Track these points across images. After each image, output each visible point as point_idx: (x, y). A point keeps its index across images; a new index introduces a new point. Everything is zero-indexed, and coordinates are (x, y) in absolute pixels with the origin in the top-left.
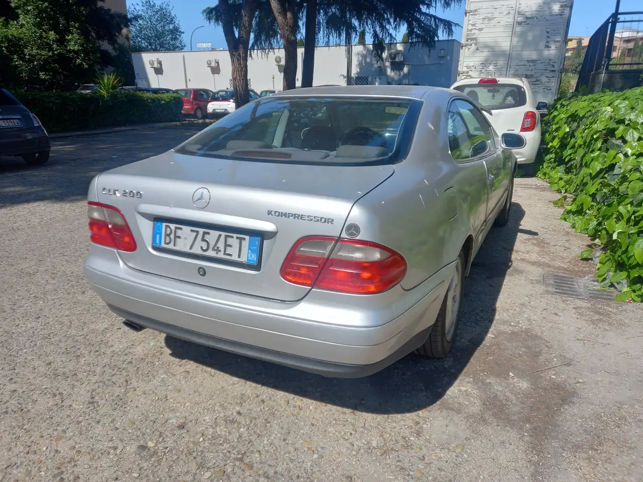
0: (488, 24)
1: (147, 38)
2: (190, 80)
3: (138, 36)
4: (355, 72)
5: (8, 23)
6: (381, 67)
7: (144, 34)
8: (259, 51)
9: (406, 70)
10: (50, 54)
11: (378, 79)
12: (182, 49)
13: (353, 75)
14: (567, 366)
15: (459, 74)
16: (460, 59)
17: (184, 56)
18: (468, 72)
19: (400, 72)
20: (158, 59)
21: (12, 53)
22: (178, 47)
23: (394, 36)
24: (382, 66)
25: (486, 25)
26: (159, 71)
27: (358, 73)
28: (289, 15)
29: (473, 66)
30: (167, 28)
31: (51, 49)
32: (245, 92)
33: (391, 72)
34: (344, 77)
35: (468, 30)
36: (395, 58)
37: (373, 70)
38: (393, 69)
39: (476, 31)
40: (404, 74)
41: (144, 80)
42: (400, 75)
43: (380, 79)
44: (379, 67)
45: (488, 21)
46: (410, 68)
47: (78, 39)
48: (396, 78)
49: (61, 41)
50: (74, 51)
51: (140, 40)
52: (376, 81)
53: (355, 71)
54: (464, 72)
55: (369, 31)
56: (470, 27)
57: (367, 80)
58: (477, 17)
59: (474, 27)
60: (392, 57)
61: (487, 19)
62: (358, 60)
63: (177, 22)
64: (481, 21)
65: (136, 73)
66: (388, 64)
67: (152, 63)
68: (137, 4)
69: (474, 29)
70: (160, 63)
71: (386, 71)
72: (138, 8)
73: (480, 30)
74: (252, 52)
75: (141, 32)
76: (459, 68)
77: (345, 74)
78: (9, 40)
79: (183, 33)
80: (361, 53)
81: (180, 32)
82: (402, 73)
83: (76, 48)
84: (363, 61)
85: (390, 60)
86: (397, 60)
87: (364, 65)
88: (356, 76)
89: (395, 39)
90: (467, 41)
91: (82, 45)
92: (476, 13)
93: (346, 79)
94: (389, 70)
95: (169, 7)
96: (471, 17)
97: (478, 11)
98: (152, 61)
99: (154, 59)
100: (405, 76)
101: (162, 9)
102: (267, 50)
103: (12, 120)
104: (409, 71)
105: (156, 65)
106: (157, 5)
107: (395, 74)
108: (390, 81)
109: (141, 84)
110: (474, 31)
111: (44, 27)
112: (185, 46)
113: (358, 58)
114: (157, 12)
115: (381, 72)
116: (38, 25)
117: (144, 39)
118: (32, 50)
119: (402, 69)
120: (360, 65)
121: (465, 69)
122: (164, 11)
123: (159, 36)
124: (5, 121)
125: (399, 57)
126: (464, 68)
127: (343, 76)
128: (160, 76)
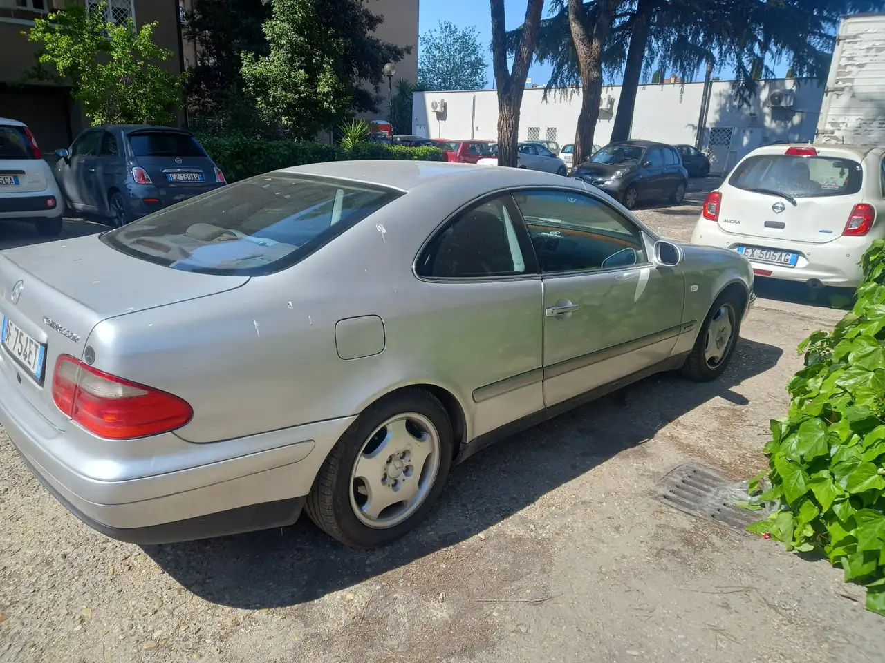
0: (876, 58)
1: (441, 74)
2: (477, 128)
3: (431, 71)
4: (712, 121)
5: (257, 59)
6: (754, 114)
7: (438, 68)
8: (558, 92)
9: (796, 119)
10: (296, 97)
11: (748, 133)
12: (482, 87)
13: (708, 125)
14: (533, 605)
15: (817, 134)
16: (822, 111)
17: (474, 97)
18: (833, 132)
19: (785, 123)
20: (442, 101)
21: (258, 95)
22: (477, 84)
23: (771, 69)
24: (757, 113)
25: (872, 58)
26: (442, 116)
27: (717, 123)
28: (596, 43)
29: (843, 123)
30: (467, 60)
31: (297, 92)
32: (511, 149)
33: (771, 121)
34: (694, 128)
35: (840, 67)
36: (780, 101)
37: (742, 118)
38: (774, 118)
39: (854, 69)
40: (793, 126)
41: (422, 127)
42: (786, 127)
43: (751, 132)
44: (751, 114)
45: (877, 52)
46: (804, 117)
47: (330, 78)
48: (779, 131)
49: (311, 81)
50: (324, 94)
51: (432, 75)
52: (744, 135)
53: (712, 118)
54: (825, 132)
55: (731, 62)
56: (844, 62)
57: (731, 133)
58: (856, 46)
59: (850, 62)
60: (775, 100)
61: (874, 50)
62: (719, 104)
63: (481, 52)
64: (863, 53)
65: (414, 118)
66: (767, 110)
67: (434, 106)
68: (435, 30)
69: (852, 65)
70: (445, 106)
71: (763, 120)
72: (435, 35)
73: (861, 66)
74: (548, 94)
75: (435, 65)
76: (819, 124)
77: (696, 123)
78: (257, 80)
79: (487, 66)
80: (725, 93)
81: (483, 65)
82: (789, 125)
83: (326, 90)
84: (728, 105)
85: (771, 105)
86: (783, 104)
87: (728, 110)
88: (714, 126)
89: (773, 74)
90: (837, 83)
91: (333, 87)
92: (857, 40)
93: (696, 131)
94: (768, 119)
95: (474, 33)
96: (846, 46)
97: (859, 37)
98: (436, 103)
99: (438, 101)
100: (795, 129)
101: (465, 35)
102: (570, 90)
103: (191, 175)
104: (802, 121)
105: (439, 109)
106: (458, 30)
107: (777, 125)
108: (768, 135)
109: (418, 133)
110: (849, 68)
111: (295, 64)
112: (487, 83)
113: (720, 100)
114: (456, 40)
115: (755, 121)
116: (290, 61)
117: (437, 74)
118: (276, 91)
119: (790, 119)
120: (722, 110)
121: (829, 127)
122: (467, 38)
123: (457, 69)
124: (184, 175)
125: (786, 100)
126: (827, 124)
127: (693, 126)
128: (442, 122)
